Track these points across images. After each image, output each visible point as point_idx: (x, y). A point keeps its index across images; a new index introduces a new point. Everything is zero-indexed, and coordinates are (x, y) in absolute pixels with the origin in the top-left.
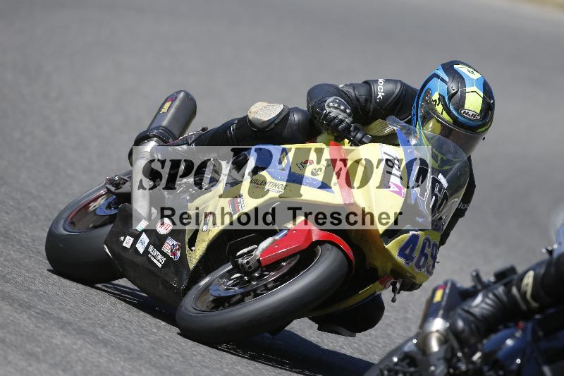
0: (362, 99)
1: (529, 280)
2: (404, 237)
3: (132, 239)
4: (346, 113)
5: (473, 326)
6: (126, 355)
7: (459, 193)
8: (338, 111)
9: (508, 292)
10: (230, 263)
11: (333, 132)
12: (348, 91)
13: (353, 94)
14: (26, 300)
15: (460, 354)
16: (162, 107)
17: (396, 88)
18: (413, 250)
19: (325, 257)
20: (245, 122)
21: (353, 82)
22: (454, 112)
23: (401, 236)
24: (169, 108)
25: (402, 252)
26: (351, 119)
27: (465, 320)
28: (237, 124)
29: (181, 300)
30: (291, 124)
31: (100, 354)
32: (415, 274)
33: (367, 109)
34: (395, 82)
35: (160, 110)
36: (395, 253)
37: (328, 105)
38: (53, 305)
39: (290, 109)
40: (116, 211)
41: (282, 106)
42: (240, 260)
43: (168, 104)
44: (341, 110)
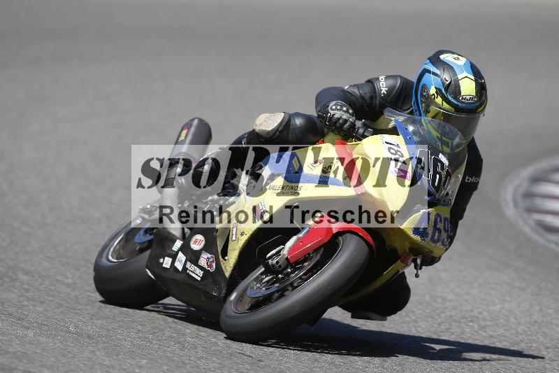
0: (367, 97)
3: (171, 259)
4: (349, 113)
7: (461, 168)
8: (341, 112)
10: (262, 266)
11: (339, 132)
12: (353, 91)
13: (358, 93)
14: (7, 364)
16: (179, 136)
17: (397, 82)
21: (357, 83)
22: (453, 101)
25: (416, 231)
26: (354, 118)
28: (247, 138)
29: (222, 306)
32: (432, 249)
33: (374, 105)
34: (395, 77)
35: (178, 139)
36: (410, 233)
37: (331, 109)
38: (33, 363)
39: (290, 116)
40: (152, 237)
41: (283, 114)
42: (270, 261)
43: (184, 132)
44: (344, 111)
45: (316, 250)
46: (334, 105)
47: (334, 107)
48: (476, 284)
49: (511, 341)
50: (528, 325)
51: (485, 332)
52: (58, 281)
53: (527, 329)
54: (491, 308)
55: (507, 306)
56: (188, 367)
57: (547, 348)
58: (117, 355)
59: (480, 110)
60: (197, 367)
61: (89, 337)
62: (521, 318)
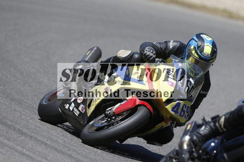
0: (163, 48)
1: (222, 120)
2: (174, 103)
3: (69, 105)
4: (153, 53)
5: (200, 139)
7: (200, 86)
8: (150, 52)
9: (215, 125)
10: (104, 114)
12: (157, 45)
15: (194, 150)
17: (178, 44)
18: (178, 109)
19: (141, 110)
20: (116, 58)
22: (199, 53)
23: (172, 103)
24: (89, 53)
25: (173, 110)
26: (155, 56)
27: (197, 136)
28: (113, 59)
30: (134, 59)
33: (165, 53)
34: (177, 42)
36: (170, 110)
37: (146, 50)
39: (134, 53)
41: (130, 51)
42: (107, 112)
46: (148, 49)
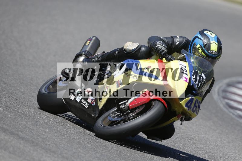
0: (170, 43)
2: (188, 99)
4: (165, 48)
6: (31, 144)
7: (210, 81)
11: (159, 55)
12: (165, 40)
13: (167, 41)
17: (184, 40)
18: (191, 104)
19: (156, 106)
20: (122, 50)
22: (206, 52)
24: (89, 43)
25: (187, 105)
26: (167, 50)
28: (119, 50)
30: (142, 52)
31: (20, 143)
32: (191, 114)
35: (85, 44)
36: (184, 105)
37: (158, 44)
39: (141, 46)
41: (138, 44)
42: (121, 106)
43: (89, 42)
44: (163, 46)
45: (142, 105)
46: (159, 43)
47: (159, 44)
48: (195, 124)
49: (206, 151)
50: (214, 146)
51: (195, 145)
52: (17, 89)
53: (213, 147)
54: (200, 136)
55: (207, 136)
56: (66, 136)
57: (221, 157)
58: (36, 125)
59: (217, 58)
60: (69, 137)
61: (26, 115)
62: (212, 142)
